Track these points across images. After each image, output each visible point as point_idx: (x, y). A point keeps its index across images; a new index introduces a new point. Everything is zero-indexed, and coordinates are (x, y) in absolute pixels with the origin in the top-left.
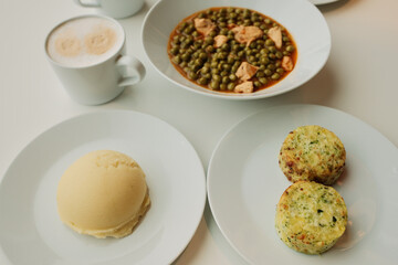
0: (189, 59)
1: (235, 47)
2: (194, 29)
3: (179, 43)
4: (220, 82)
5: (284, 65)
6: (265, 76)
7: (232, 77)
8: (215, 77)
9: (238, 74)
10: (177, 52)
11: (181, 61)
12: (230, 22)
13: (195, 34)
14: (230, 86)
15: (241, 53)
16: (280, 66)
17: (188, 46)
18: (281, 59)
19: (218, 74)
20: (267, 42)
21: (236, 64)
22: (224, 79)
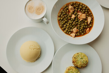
0: (62, 20)
1: (76, 20)
2: (68, 9)
3: (62, 13)
4: (67, 31)
5: (87, 31)
6: (80, 33)
7: (71, 30)
8: (67, 29)
9: (73, 30)
10: (60, 16)
11: (60, 20)
12: (79, 9)
13: (67, 11)
14: (69, 33)
15: (77, 23)
16: (85, 31)
17: (64, 15)
18: (87, 29)
19: (68, 28)
20: (86, 21)
21: (74, 26)
22: (69, 30)
